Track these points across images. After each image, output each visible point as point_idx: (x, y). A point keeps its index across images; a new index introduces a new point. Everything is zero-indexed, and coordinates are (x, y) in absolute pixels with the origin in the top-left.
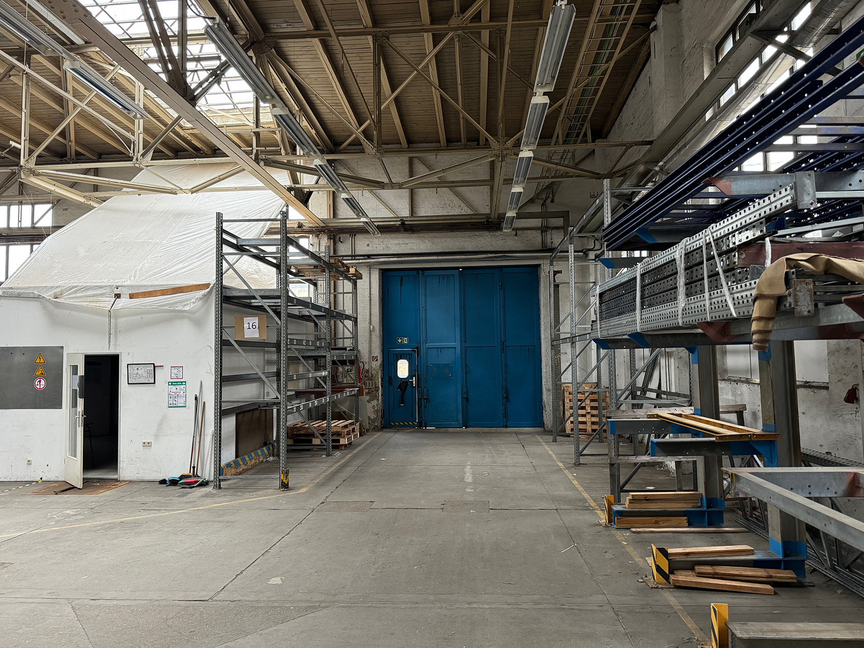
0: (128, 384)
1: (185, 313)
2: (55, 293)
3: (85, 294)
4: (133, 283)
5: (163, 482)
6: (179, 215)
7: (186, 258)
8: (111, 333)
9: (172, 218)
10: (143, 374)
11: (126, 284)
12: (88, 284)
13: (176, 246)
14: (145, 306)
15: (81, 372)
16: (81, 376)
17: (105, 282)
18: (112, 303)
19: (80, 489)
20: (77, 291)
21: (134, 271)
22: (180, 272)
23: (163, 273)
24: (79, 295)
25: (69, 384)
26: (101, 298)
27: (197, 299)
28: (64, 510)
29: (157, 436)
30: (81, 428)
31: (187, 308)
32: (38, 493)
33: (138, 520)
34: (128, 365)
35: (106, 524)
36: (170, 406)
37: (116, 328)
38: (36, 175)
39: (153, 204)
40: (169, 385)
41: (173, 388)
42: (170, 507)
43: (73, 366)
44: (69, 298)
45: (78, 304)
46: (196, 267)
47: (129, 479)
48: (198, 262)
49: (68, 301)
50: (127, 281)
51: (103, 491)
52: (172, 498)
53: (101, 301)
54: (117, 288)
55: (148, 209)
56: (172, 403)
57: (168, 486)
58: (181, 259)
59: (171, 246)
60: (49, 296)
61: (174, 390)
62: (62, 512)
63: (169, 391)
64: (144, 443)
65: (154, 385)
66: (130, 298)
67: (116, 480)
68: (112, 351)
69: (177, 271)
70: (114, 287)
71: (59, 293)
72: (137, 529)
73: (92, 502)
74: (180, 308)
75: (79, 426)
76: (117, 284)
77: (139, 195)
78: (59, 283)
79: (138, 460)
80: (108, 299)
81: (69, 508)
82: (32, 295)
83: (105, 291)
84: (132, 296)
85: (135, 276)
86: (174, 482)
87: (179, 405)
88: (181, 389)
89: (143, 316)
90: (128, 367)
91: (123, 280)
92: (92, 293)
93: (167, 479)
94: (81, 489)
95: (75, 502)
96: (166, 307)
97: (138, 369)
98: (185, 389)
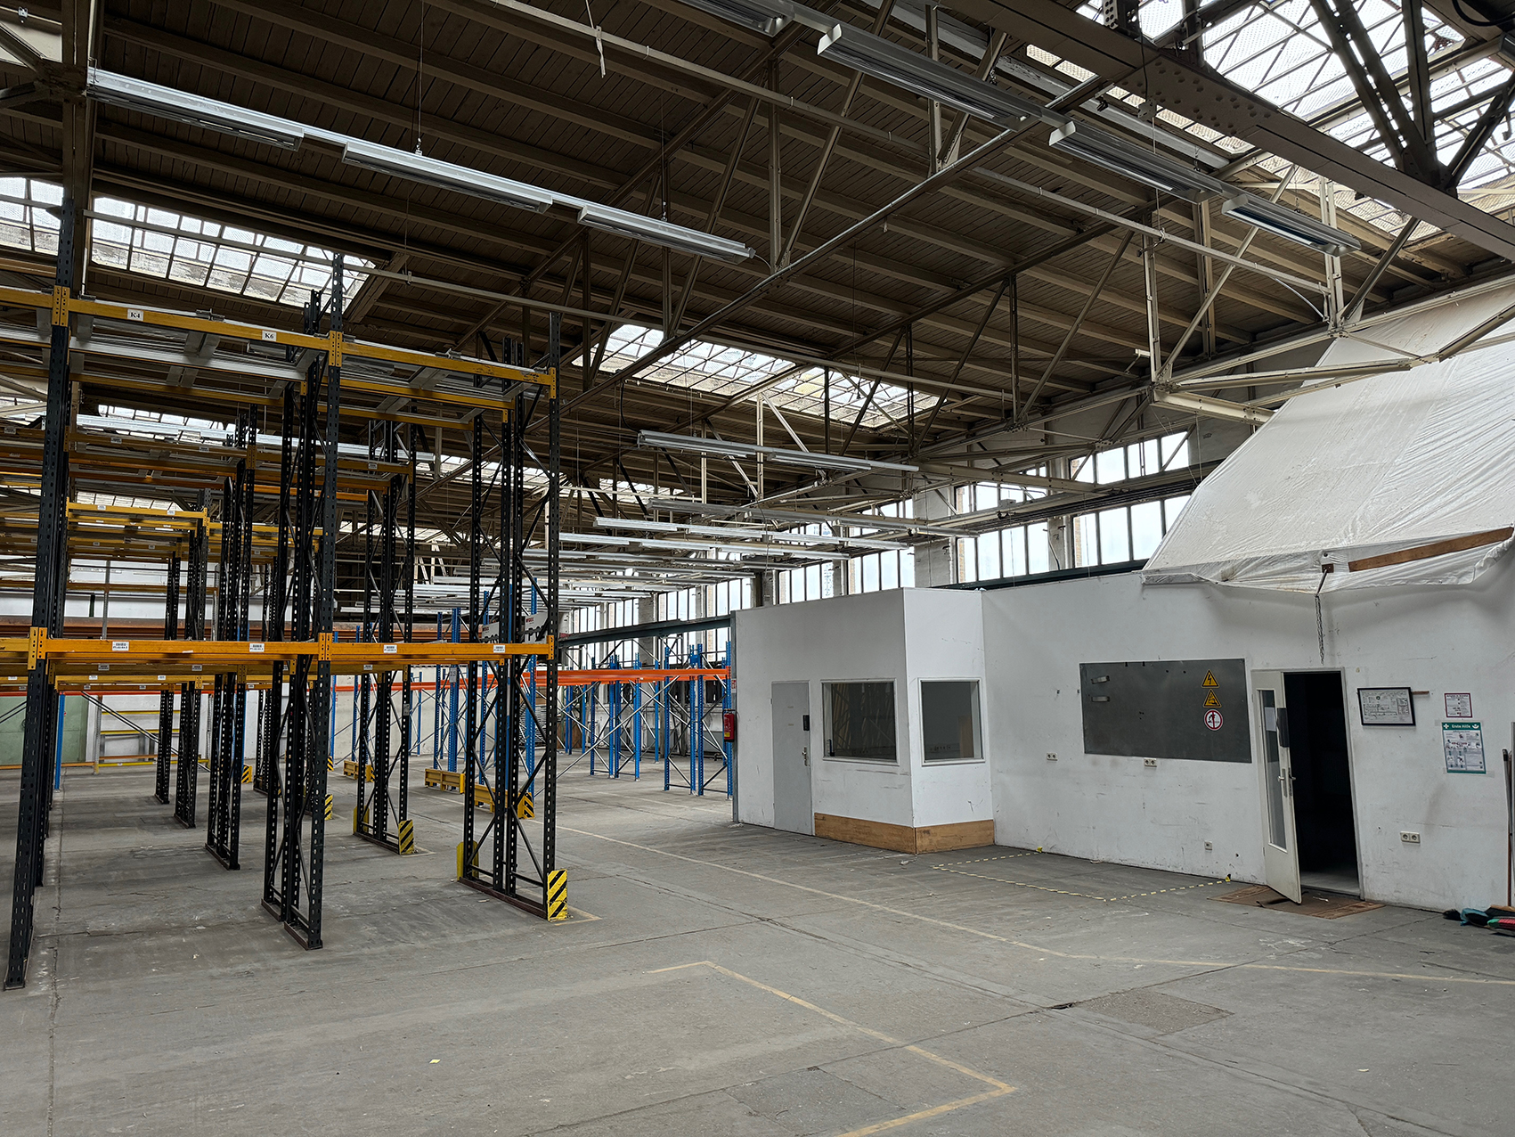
0: (1363, 724)
1: (1464, 590)
2: (1222, 573)
3: (1271, 570)
4: (1354, 543)
5: (1452, 915)
6: (1419, 406)
7: (1449, 482)
8: (1324, 635)
9: (1405, 415)
10: (1391, 707)
11: (1340, 546)
12: (1274, 553)
13: (1423, 465)
14: (1382, 582)
15: (1280, 701)
16: (1281, 710)
17: (1302, 547)
18: (1320, 581)
19: (1297, 903)
20: (1257, 565)
21: (1350, 522)
22: (1440, 512)
23: (1407, 519)
24: (1261, 572)
25: (1259, 722)
26: (1300, 575)
27: (1487, 560)
28: (1283, 936)
29: (1429, 825)
30: (1290, 798)
31: (1467, 580)
32: (1230, 900)
33: (1428, 982)
34: (1359, 689)
35: (1367, 977)
36: (1450, 768)
37: (1331, 625)
38: (1173, 390)
39: (1364, 397)
40: (1444, 728)
41: (1455, 736)
42: (1485, 970)
43: (1263, 691)
44: (1247, 579)
45: (1262, 587)
46: (1475, 499)
47: (1381, 899)
48: (1476, 489)
49: (1245, 585)
50: (1341, 541)
51: (1339, 914)
52: (1484, 952)
53: (1300, 580)
54: (1326, 555)
55: (1356, 408)
56: (1454, 764)
57: (1464, 925)
58: (1438, 487)
59: (1413, 466)
60: (1214, 578)
61: (1457, 739)
62: (1281, 940)
63: (1446, 739)
64: (1405, 836)
65: (1413, 727)
66: (1352, 570)
67: (1358, 898)
68: (1327, 665)
69: (1434, 511)
70: (1320, 553)
71: (1230, 572)
72: (1430, 1001)
73: (1327, 932)
74: (1452, 580)
75: (1286, 795)
76: (1324, 548)
77: (1338, 385)
78: (1228, 556)
79: (1396, 866)
80: (1311, 575)
81: (1290, 935)
82: (1188, 579)
83: (1305, 562)
84: (1353, 567)
85: (1354, 530)
86: (1476, 920)
87: (1469, 768)
88: (1471, 738)
89: (1377, 601)
90: (1359, 694)
91: (1333, 540)
92: (1283, 567)
93: (1460, 912)
94: (1299, 904)
95: (1296, 927)
96: (1424, 582)
97: (1378, 698)
98: (1479, 737)
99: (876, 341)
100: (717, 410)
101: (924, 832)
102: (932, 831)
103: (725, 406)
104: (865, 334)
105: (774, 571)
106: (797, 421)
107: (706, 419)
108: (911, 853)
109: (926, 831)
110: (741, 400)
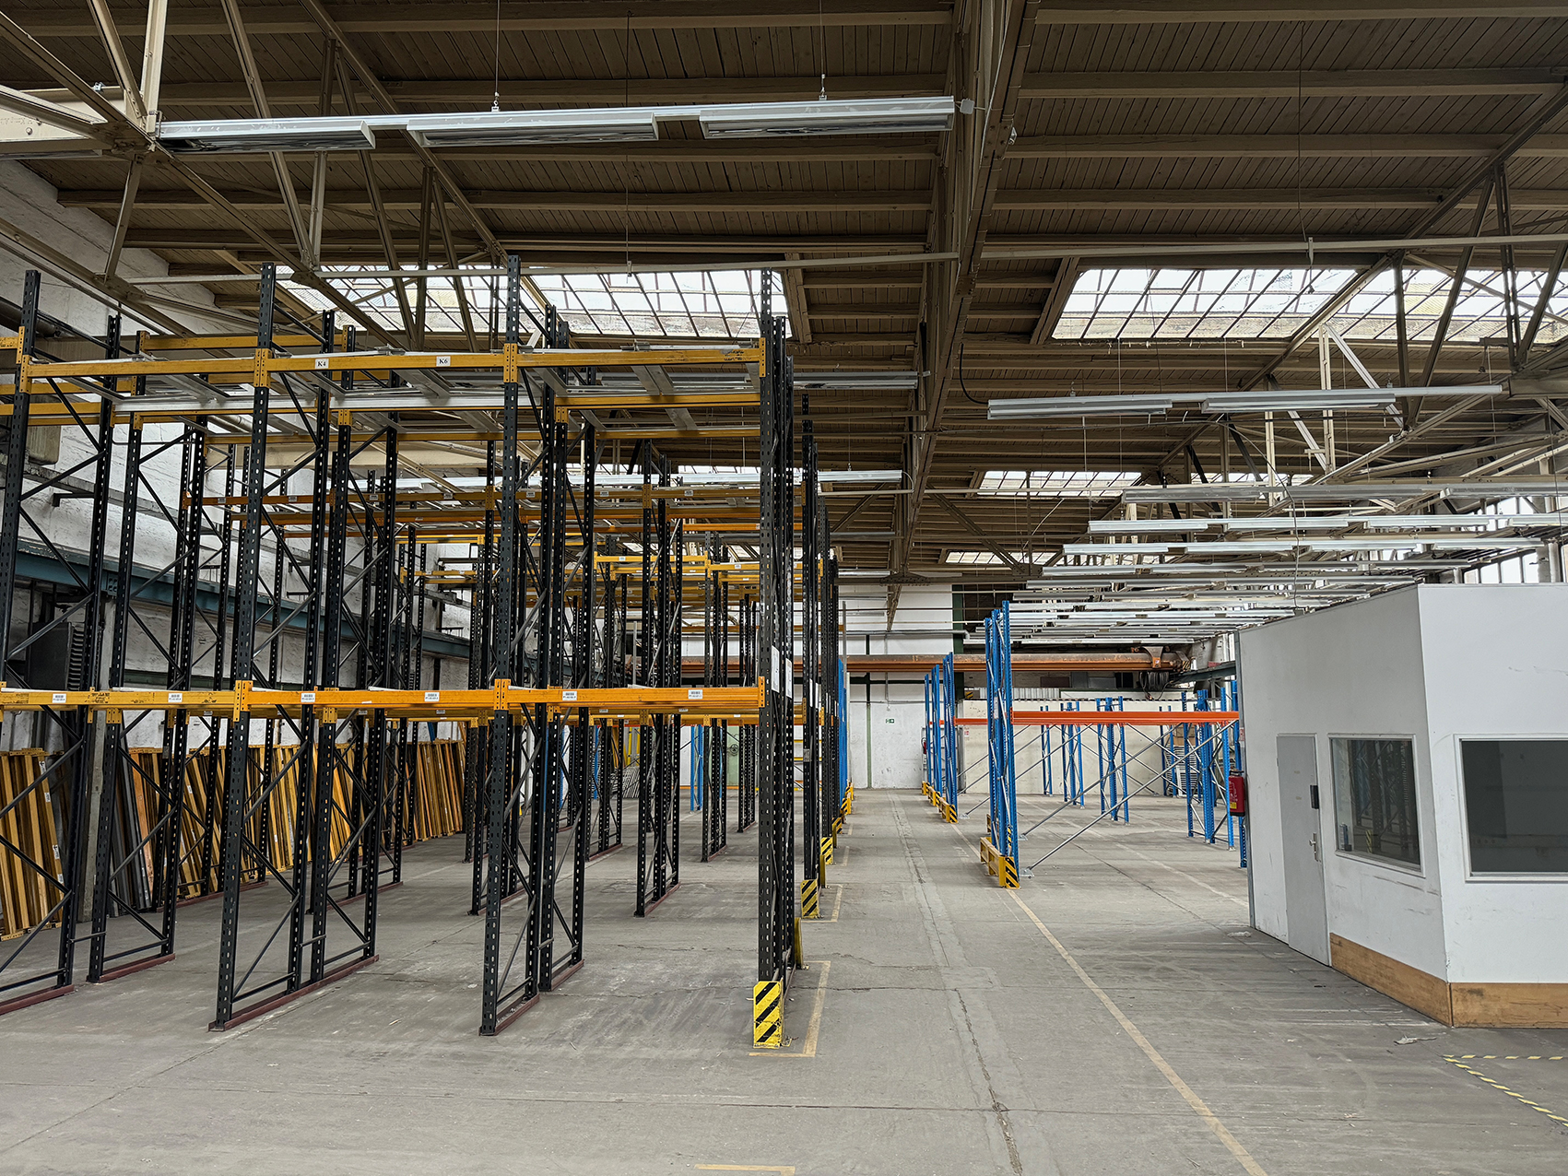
99: (1459, 206)
100: (1279, 360)
101: (1471, 992)
102: (1488, 991)
103: (1286, 354)
104: (1440, 199)
105: (1455, 572)
106: (1368, 353)
107: (1268, 375)
108: (1444, 1024)
109: (1476, 991)
110: (1304, 340)
